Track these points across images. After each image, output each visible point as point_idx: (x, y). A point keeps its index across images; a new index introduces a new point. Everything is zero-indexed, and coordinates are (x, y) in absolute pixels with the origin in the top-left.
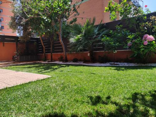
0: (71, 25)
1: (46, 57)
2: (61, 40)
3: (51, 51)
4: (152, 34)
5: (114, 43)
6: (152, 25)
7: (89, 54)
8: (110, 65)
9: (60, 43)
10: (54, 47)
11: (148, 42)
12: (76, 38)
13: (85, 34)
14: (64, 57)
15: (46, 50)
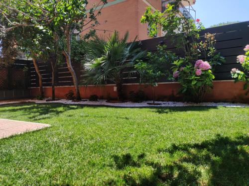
0: (87, 40)
1: (43, 93)
2: (70, 66)
3: (53, 82)
4: (208, 59)
5: (154, 72)
6: (208, 46)
7: (115, 89)
8: (148, 105)
9: (67, 70)
10: (57, 76)
11: (203, 71)
12: (95, 62)
13: (109, 56)
14: (75, 93)
15: (43, 81)
